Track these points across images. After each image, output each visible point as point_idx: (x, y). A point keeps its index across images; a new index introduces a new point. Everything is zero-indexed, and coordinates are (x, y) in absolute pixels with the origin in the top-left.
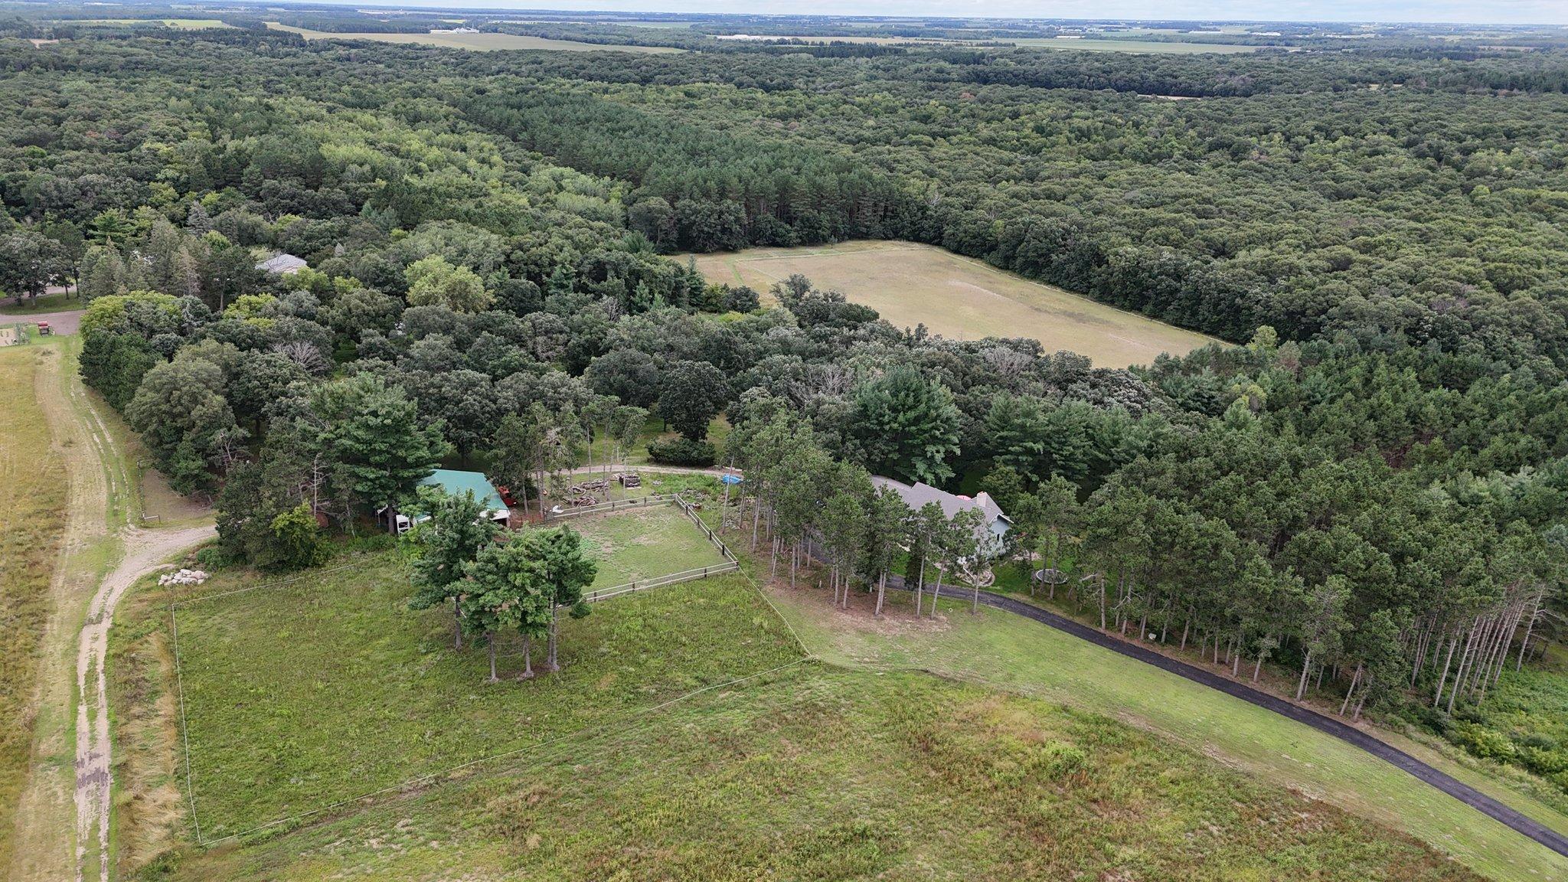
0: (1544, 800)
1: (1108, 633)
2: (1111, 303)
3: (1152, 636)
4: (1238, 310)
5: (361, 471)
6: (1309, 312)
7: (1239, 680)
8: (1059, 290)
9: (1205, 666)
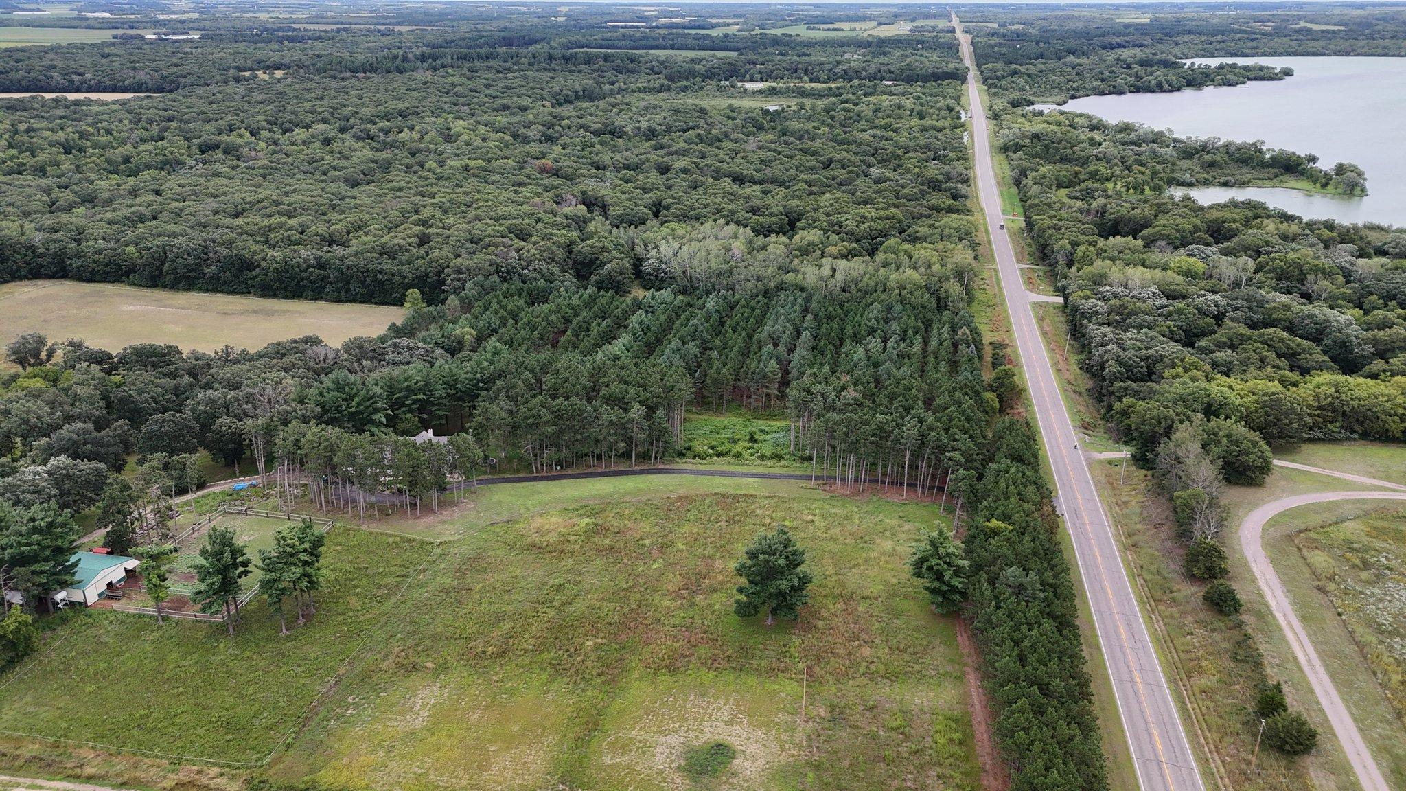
0: (734, 464)
1: (540, 475)
2: (275, 296)
3: (558, 468)
4: (382, 283)
5: (36, 567)
6: (431, 274)
7: (607, 470)
8: (221, 295)
9: (589, 471)
